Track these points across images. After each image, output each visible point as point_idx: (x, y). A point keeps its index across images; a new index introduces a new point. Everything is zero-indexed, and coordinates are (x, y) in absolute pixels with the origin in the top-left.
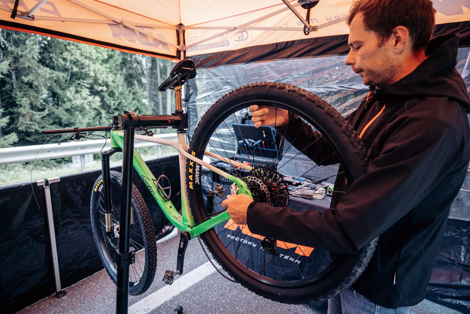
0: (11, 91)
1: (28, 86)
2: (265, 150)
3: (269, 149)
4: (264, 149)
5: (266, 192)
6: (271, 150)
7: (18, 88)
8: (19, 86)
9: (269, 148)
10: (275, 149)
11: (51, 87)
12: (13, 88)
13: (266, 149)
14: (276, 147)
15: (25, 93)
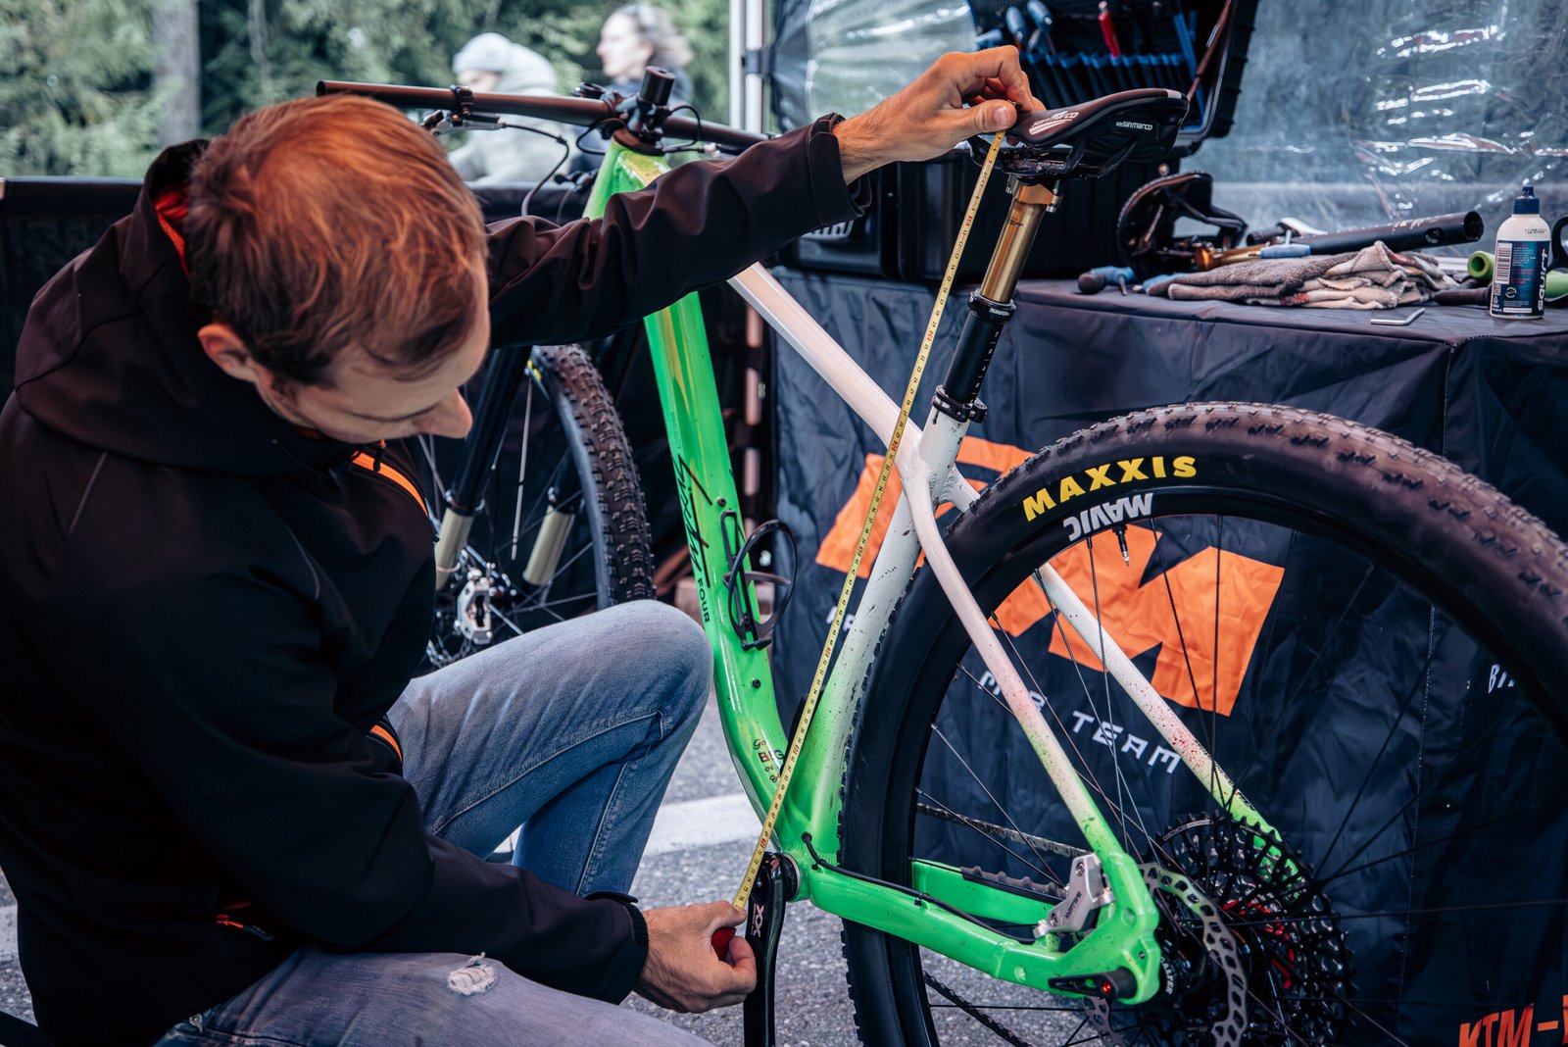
0: (241, 74)
1: (307, 49)
2: (1122, 66)
3: (1142, 60)
4: (1114, 60)
5: (1229, 971)
6: (1153, 60)
7: (271, 59)
8: (271, 50)
9: (1144, 53)
10: (1178, 50)
11: (405, 53)
12: (249, 60)
13: (1126, 62)
14: (1186, 36)
15: (296, 82)
